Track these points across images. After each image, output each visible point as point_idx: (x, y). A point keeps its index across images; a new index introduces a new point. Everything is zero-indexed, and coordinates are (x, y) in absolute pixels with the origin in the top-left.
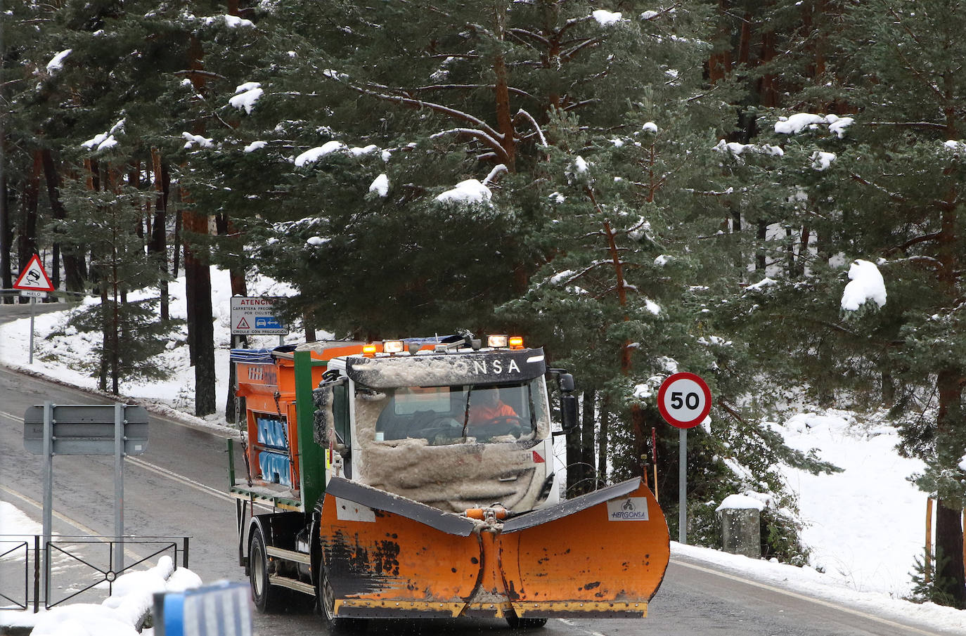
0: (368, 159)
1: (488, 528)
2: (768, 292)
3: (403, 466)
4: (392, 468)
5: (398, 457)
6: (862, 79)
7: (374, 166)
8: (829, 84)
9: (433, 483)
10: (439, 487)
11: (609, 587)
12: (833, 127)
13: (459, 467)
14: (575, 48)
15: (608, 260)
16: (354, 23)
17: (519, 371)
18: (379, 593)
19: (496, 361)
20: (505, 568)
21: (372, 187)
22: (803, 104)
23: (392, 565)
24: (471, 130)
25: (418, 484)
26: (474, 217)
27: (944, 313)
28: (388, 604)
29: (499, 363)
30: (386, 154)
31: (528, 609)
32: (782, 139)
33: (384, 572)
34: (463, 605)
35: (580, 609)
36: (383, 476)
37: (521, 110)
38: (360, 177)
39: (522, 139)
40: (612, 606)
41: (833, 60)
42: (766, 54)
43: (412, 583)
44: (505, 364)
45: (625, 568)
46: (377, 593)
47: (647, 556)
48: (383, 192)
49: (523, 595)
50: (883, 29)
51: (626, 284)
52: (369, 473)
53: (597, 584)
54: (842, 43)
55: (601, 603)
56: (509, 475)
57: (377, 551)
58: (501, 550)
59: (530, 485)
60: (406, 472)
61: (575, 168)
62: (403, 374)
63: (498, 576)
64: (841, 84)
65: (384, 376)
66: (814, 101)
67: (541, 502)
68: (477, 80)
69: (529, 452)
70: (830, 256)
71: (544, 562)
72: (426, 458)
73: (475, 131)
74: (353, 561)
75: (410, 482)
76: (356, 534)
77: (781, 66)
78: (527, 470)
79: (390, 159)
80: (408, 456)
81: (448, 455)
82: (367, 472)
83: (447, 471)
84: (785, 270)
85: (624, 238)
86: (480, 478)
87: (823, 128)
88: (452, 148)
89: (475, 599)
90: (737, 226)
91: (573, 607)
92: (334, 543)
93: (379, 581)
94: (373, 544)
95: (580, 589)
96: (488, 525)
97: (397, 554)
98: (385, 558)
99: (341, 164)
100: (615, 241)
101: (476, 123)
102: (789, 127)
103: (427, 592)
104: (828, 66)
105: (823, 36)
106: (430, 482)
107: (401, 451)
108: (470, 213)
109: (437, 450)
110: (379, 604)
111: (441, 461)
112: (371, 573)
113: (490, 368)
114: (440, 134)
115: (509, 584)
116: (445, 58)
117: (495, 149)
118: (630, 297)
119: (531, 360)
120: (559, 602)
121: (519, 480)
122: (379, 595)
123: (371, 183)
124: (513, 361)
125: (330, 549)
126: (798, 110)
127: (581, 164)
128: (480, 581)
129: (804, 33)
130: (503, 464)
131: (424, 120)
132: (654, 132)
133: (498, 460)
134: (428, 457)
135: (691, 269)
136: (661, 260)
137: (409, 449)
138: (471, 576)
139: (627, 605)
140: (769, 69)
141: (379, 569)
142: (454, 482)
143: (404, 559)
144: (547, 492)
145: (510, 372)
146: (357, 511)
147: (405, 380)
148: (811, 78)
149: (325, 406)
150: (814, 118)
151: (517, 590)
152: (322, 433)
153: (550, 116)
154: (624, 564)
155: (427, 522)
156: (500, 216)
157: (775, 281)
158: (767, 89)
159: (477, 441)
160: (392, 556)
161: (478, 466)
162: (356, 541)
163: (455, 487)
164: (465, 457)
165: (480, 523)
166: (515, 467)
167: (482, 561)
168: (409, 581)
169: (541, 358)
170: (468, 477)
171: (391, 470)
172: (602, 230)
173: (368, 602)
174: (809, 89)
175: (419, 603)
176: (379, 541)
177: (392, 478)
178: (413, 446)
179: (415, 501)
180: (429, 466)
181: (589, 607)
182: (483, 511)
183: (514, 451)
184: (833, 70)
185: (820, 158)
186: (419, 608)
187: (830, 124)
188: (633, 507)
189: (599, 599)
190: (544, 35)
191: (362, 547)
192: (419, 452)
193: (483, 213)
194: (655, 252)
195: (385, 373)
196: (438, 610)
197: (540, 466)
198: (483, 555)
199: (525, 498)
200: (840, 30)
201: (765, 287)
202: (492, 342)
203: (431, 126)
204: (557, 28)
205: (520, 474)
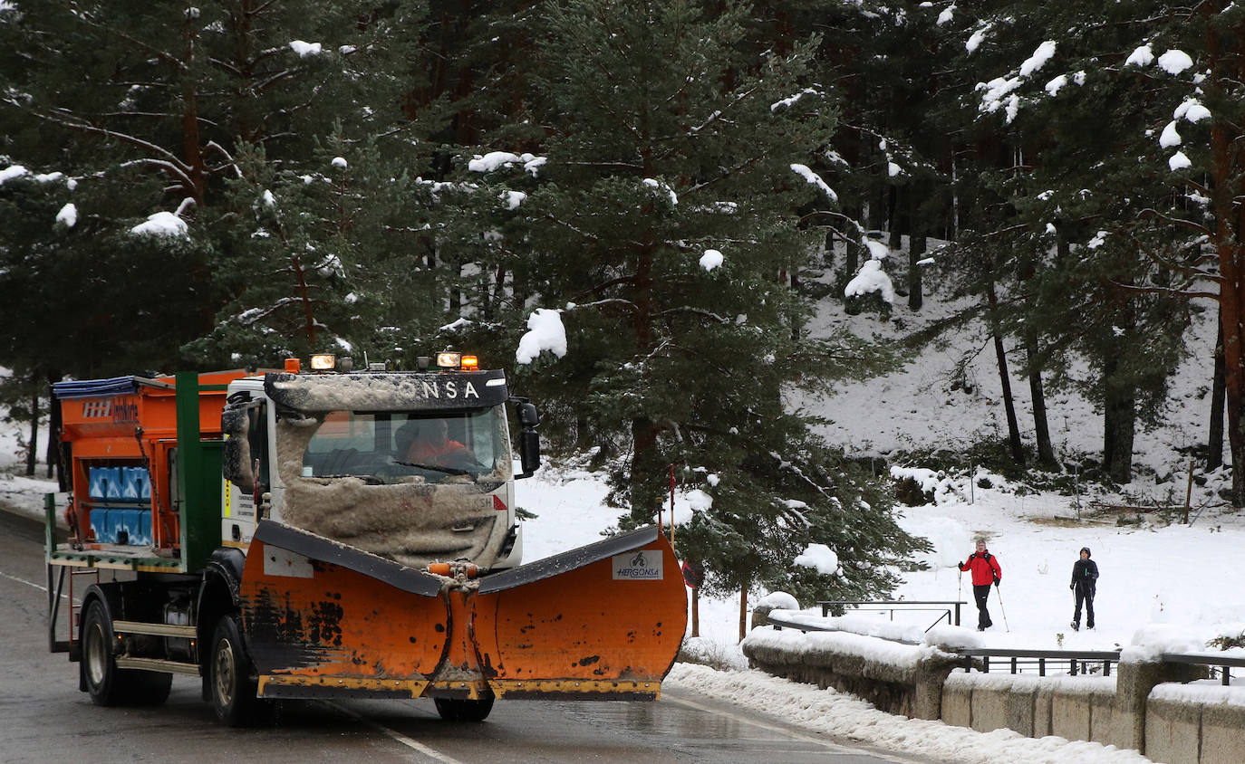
0: (53, 186)
1: (459, 587)
2: (463, 333)
3: (337, 509)
4: (323, 510)
5: (332, 497)
6: (559, 117)
7: (61, 195)
8: (526, 122)
9: (373, 531)
10: (380, 537)
11: (610, 662)
12: (528, 166)
13: (406, 513)
14: (267, 80)
15: (298, 298)
16: (33, 49)
17: (477, 396)
18: (317, 667)
19: (450, 383)
20: (478, 638)
21: (60, 217)
22: (499, 142)
23: (333, 633)
24: (158, 161)
25: (354, 532)
26: (172, 251)
27: (636, 362)
28: (328, 682)
29: (453, 385)
30: (72, 183)
31: (509, 688)
32: (476, 176)
33: (322, 642)
34: (425, 683)
35: (575, 689)
36: (313, 519)
37: (211, 143)
38: (43, 205)
39: (212, 173)
40: (616, 685)
41: (530, 98)
42: (462, 91)
43: (359, 655)
44: (461, 387)
45: (630, 638)
46: (313, 668)
47: (659, 625)
48: (71, 222)
49: (502, 671)
50: (575, 67)
51: (315, 323)
52: (295, 517)
53: (596, 659)
54: (536, 81)
55: (603, 683)
56: (464, 524)
57: (313, 615)
58: (474, 616)
59: (489, 537)
60: (341, 516)
61: (263, 201)
62: (337, 394)
63: (469, 648)
64: (539, 123)
65: (315, 396)
66: (511, 139)
67: (501, 559)
68: (166, 109)
69: (489, 496)
70: (526, 297)
71: (528, 631)
72: (366, 500)
73: (163, 162)
74: (282, 627)
75: (345, 529)
76: (287, 593)
77: (479, 102)
78: (487, 519)
79: (77, 188)
80: (343, 497)
81: (392, 497)
82: (292, 516)
83: (390, 517)
84: (480, 310)
85: (316, 277)
86: (430, 527)
87: (519, 167)
88: (140, 180)
89: (441, 676)
90: (432, 263)
91: (567, 686)
92: (257, 605)
93: (316, 652)
94: (309, 606)
95: (574, 665)
96: (458, 583)
97: (340, 618)
98: (323, 623)
99: (24, 192)
100: (305, 277)
101: (163, 154)
102: (483, 166)
103: (377, 666)
104: (524, 103)
105: (520, 73)
106: (369, 531)
107: (335, 490)
108: (168, 247)
109: (379, 490)
110: (316, 681)
111: (384, 505)
112: (305, 642)
113: (442, 391)
114: (127, 164)
115: (483, 657)
116: (130, 86)
117: (184, 182)
118: (320, 336)
119: (491, 383)
120: (548, 680)
121: (475, 532)
122: (315, 671)
123: (57, 212)
124: (469, 384)
125: (251, 611)
126: (494, 148)
127: (269, 196)
128: (445, 654)
129: (500, 70)
130: (458, 510)
131: (108, 150)
132: (343, 167)
133: (452, 505)
134: (368, 499)
135: (382, 306)
136: (352, 297)
137: (345, 488)
138: (435, 647)
139: (635, 685)
140: (465, 106)
141: (315, 637)
142: (399, 531)
143: (348, 625)
144: (509, 547)
145: (467, 396)
146: (290, 563)
147: (340, 402)
148: (508, 115)
149: (240, 432)
150: (509, 156)
151: (495, 666)
152: (235, 466)
153: (236, 147)
154: (629, 634)
155: (383, 578)
156: (197, 251)
157: (469, 322)
158: (463, 125)
159: (426, 481)
160: (333, 621)
161: (428, 511)
162: (287, 603)
163: (399, 537)
164: (412, 500)
165: (449, 581)
166: (472, 515)
167: (449, 629)
168: (354, 653)
169: (502, 382)
170: (415, 525)
171: (322, 514)
172: (291, 267)
173: (302, 678)
174: (506, 127)
175: (369, 681)
176: (317, 603)
177: (324, 523)
178: (350, 484)
179: (367, 552)
180: (369, 510)
181: (586, 687)
182: (450, 567)
183: (471, 494)
184: (530, 107)
185: (509, 197)
186: (368, 687)
187: (525, 163)
188: (645, 562)
189: (599, 677)
190: (235, 66)
191: (294, 610)
192: (357, 492)
193: (180, 247)
194: (343, 289)
195: (315, 393)
196: (393, 689)
197: (501, 514)
198: (450, 621)
199: (484, 552)
200: (536, 67)
201: (460, 327)
202: (442, 361)
203: (116, 155)
204: (250, 59)
205: (478, 523)
